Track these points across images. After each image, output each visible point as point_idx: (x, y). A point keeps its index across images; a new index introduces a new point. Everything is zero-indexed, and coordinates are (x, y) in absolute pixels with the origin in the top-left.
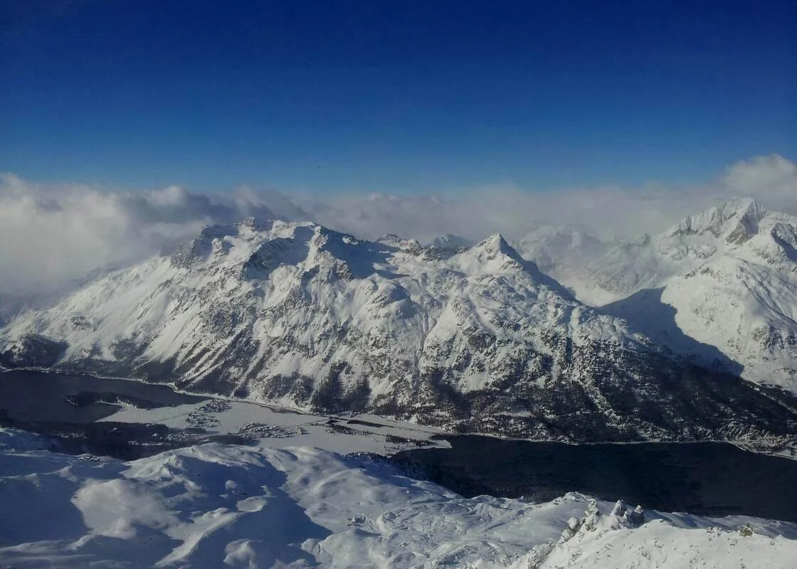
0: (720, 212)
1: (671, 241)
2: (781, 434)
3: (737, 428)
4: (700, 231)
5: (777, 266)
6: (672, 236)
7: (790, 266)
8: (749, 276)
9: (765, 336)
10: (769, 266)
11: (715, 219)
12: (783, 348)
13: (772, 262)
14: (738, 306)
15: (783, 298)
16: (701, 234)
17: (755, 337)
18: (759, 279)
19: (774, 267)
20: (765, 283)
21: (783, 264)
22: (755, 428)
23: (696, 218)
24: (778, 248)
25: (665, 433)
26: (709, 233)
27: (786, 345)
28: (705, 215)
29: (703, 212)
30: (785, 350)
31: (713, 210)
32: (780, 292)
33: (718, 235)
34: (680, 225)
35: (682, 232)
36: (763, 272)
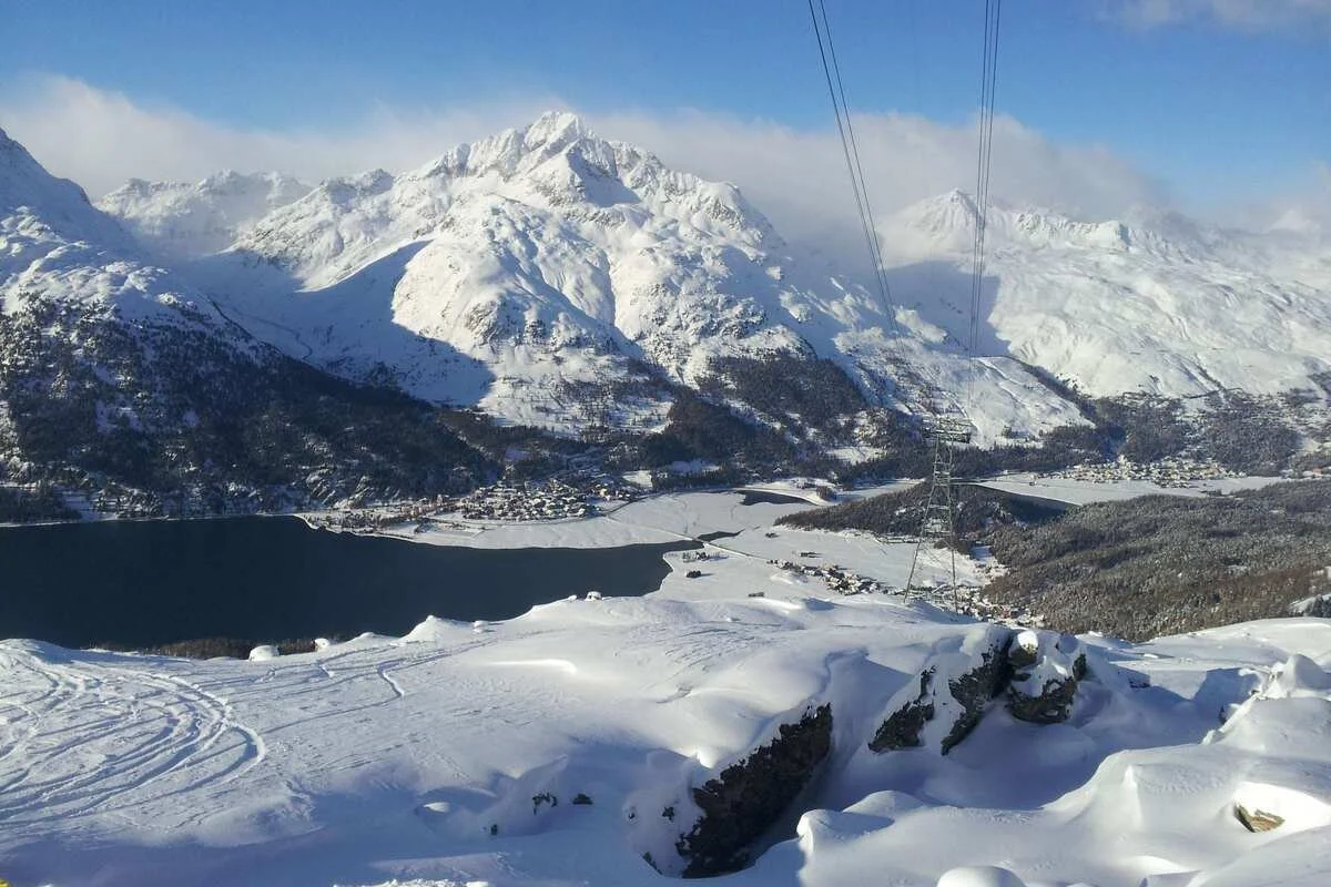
0: (520, 137)
1: (426, 184)
2: (426, 494)
3: (324, 484)
4: (481, 170)
5: (566, 209)
6: (429, 176)
7: (587, 209)
8: (503, 221)
9: (486, 320)
10: (550, 209)
11: (509, 148)
12: (519, 342)
13: (557, 202)
14: (459, 269)
15: (556, 260)
16: (481, 176)
17: (470, 322)
18: (520, 226)
19: (558, 212)
20: (531, 234)
21: (575, 207)
22: (367, 483)
23: (477, 147)
24: (573, 176)
25: (137, 499)
26: (494, 173)
27: (528, 337)
28: (494, 143)
29: (492, 138)
30: (522, 347)
31: (509, 132)
32: (551, 251)
33: (509, 177)
34: (446, 158)
35: (448, 172)
36: (534, 217)
